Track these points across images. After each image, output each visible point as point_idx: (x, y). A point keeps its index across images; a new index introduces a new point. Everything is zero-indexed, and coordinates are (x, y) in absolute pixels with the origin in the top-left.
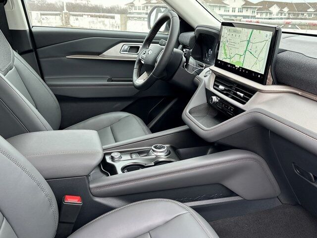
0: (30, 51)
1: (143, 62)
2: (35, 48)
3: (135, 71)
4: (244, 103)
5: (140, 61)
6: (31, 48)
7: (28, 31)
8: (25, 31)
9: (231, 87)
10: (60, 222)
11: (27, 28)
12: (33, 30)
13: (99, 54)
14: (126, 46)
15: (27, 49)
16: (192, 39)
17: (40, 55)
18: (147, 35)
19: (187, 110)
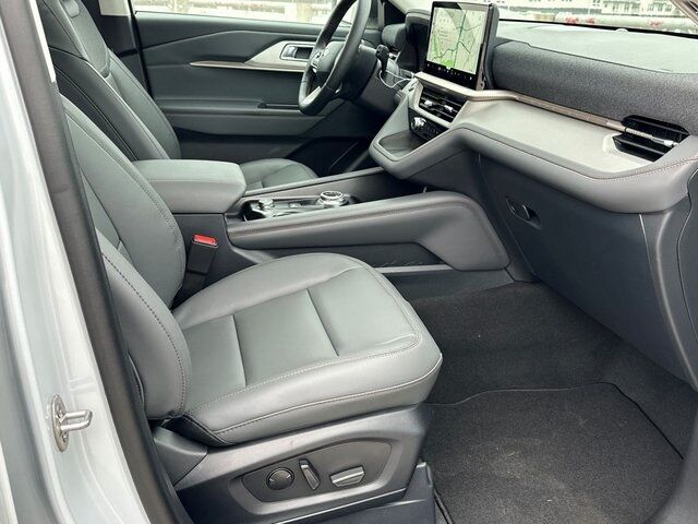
0: (132, 52)
1: (315, 71)
2: (141, 47)
3: (303, 86)
4: (450, 120)
5: (311, 68)
6: (135, 46)
7: (130, 17)
8: (126, 17)
9: (440, 101)
10: (187, 271)
11: (129, 14)
12: (138, 16)
13: (244, 59)
14: (291, 47)
15: (127, 48)
16: (400, 33)
17: (148, 61)
18: (323, 28)
19: (376, 140)
